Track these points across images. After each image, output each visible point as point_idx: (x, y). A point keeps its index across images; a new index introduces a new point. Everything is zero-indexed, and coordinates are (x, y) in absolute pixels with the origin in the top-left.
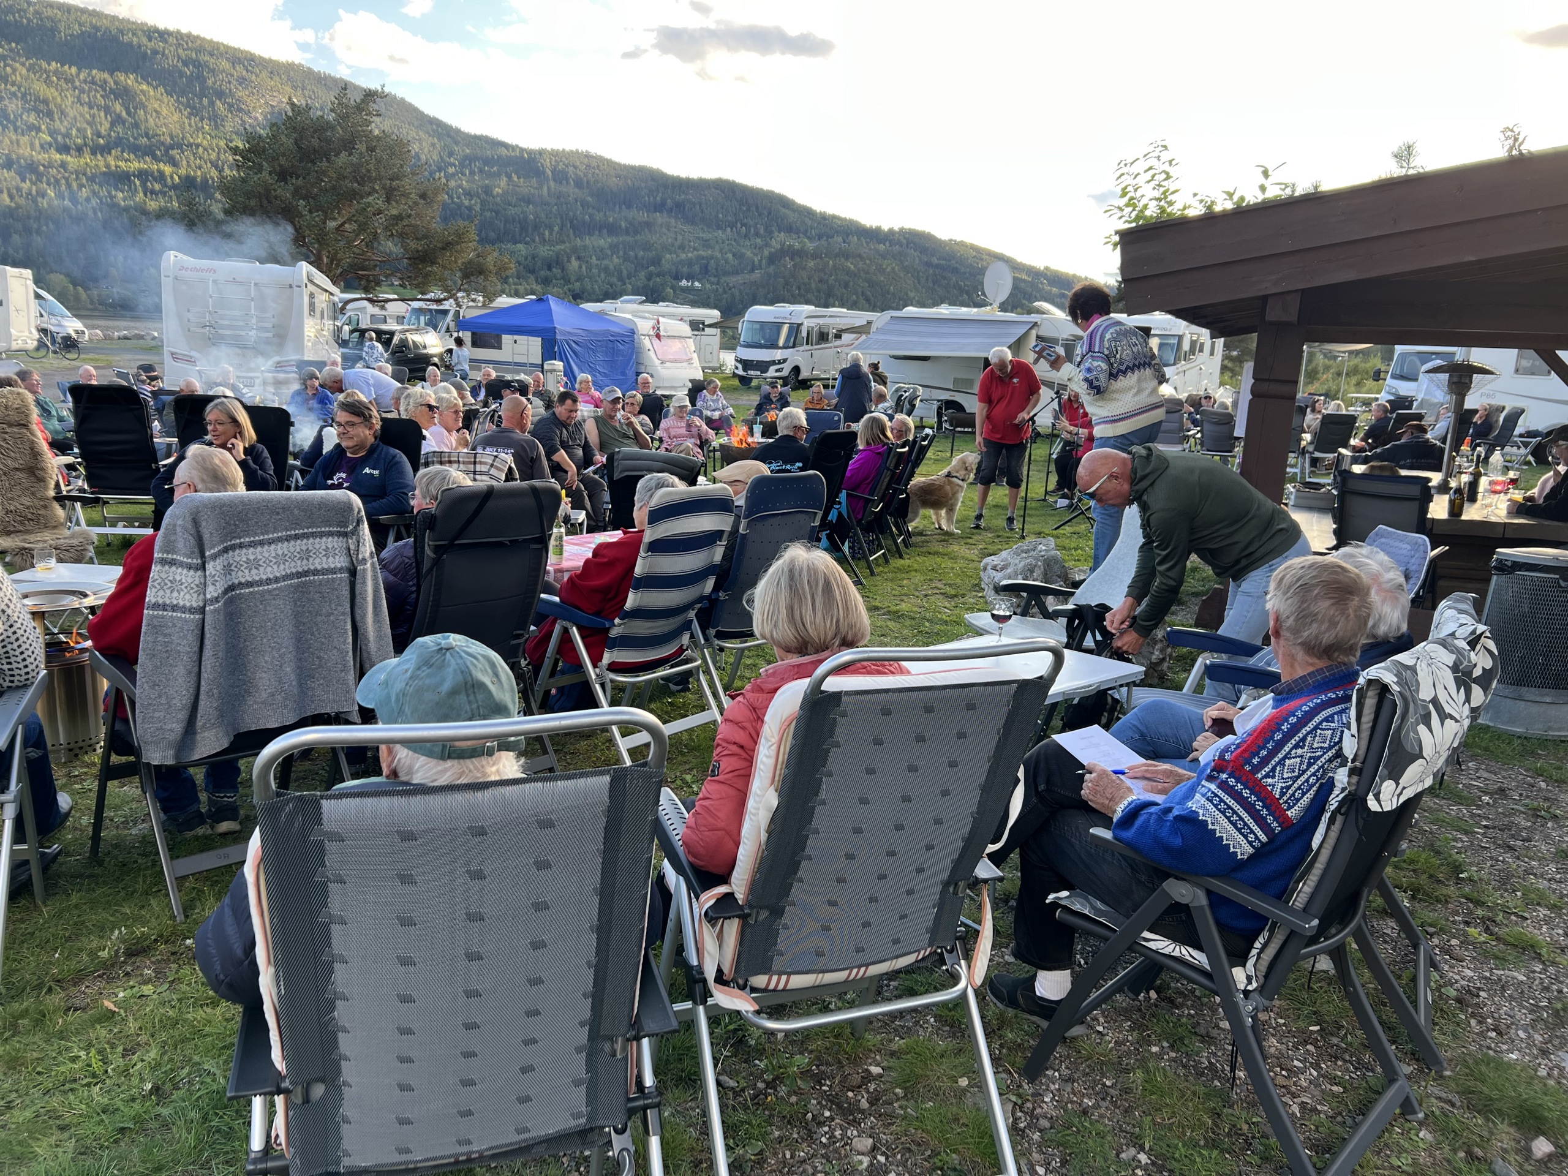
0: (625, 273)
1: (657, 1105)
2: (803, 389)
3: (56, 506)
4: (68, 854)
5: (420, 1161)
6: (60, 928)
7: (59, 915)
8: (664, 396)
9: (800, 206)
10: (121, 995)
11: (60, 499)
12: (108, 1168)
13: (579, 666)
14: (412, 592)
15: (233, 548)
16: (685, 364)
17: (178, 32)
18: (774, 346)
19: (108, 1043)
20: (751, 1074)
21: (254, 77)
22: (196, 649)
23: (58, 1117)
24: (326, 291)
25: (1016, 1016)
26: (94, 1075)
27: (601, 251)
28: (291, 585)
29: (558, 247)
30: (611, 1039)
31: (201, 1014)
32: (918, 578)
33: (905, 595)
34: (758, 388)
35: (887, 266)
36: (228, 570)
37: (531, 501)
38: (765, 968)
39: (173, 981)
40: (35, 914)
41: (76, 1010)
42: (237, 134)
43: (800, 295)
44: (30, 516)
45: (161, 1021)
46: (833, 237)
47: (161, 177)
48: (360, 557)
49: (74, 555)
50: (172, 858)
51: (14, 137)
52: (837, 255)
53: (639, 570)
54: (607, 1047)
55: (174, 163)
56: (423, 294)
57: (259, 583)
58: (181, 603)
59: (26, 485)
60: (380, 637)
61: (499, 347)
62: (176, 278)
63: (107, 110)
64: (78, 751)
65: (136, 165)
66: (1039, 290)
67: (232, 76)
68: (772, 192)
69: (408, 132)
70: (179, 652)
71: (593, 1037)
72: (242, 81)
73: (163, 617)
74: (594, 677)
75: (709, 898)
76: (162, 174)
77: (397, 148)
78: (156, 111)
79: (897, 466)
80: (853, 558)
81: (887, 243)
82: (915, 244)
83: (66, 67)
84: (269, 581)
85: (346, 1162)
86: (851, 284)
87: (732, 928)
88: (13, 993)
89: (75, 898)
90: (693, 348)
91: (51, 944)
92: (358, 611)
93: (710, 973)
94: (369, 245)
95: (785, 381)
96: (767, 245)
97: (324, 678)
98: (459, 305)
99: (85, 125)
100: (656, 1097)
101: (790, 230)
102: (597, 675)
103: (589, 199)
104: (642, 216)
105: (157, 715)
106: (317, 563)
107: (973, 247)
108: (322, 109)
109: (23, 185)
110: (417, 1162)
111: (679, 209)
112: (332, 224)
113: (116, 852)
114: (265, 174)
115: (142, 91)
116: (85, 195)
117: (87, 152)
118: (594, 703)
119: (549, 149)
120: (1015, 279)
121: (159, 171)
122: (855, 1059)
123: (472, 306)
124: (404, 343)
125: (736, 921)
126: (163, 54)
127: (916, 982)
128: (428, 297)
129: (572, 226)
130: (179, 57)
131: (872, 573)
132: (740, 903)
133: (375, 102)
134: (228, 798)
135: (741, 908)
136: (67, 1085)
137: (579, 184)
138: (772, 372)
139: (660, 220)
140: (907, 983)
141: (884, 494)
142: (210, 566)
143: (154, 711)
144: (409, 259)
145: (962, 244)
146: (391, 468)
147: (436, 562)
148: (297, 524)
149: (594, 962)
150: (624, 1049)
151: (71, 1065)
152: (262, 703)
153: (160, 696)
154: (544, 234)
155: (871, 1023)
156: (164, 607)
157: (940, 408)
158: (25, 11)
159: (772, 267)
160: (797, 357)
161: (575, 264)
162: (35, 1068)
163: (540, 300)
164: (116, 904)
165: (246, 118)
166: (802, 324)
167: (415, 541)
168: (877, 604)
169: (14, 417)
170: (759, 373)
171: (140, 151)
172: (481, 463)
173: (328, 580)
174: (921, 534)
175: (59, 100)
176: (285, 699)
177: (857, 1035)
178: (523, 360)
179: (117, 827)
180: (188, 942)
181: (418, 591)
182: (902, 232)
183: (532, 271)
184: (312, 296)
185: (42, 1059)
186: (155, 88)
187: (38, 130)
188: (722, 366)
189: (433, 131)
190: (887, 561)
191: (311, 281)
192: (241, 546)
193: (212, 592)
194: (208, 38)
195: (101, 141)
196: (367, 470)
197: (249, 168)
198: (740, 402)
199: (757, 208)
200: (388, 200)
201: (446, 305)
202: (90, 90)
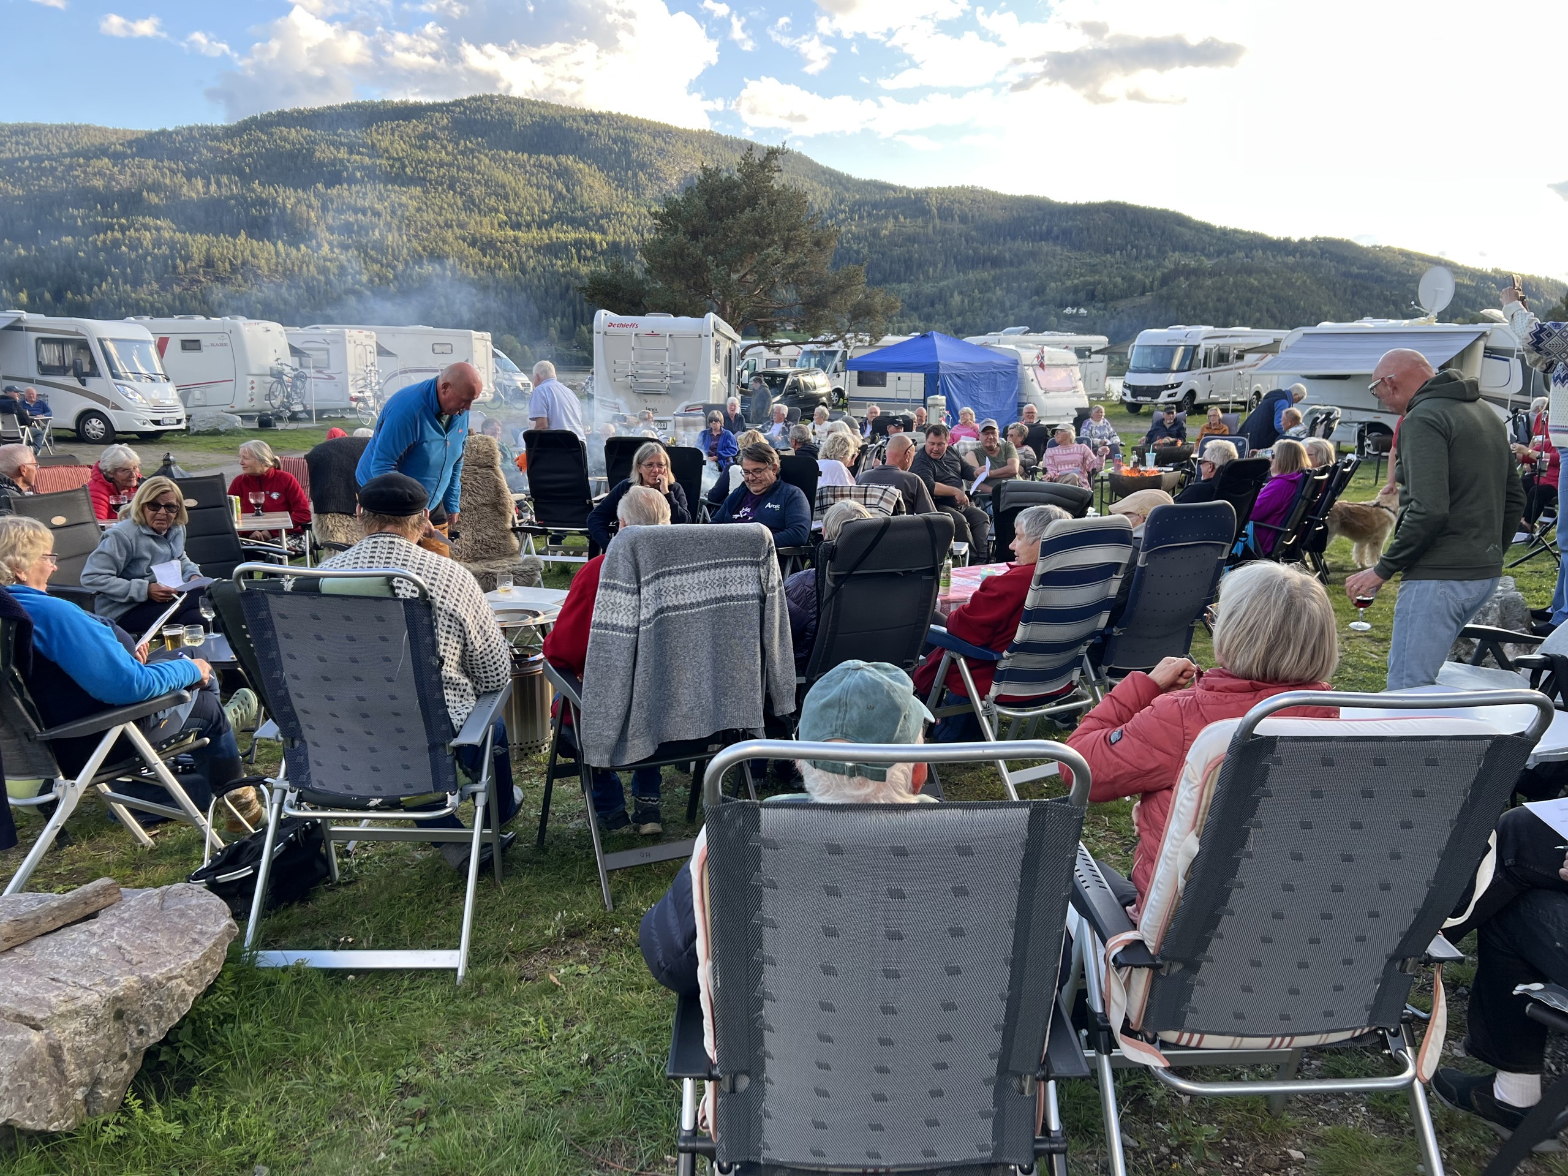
0: (1008, 304)
1: (1064, 1152)
3: (512, 535)
4: (520, 842)
5: (832, 1166)
6: (514, 905)
7: (513, 894)
8: (1049, 426)
10: (562, 971)
11: (514, 530)
12: (552, 1126)
13: (967, 698)
14: (812, 620)
15: (663, 574)
16: (1070, 393)
17: (610, 114)
18: (1167, 370)
19: (553, 1012)
20: (1154, 1136)
21: (671, 147)
22: (630, 665)
23: (513, 1074)
24: (730, 339)
25: (1469, 1119)
26: (541, 1040)
27: (985, 283)
28: (710, 610)
29: (941, 284)
30: (1020, 1076)
31: (627, 997)
34: (1149, 414)
35: (1297, 280)
36: (658, 594)
37: (924, 533)
38: (1177, 1024)
39: (603, 965)
40: (495, 891)
41: (527, 980)
42: (655, 200)
43: (1195, 316)
44: (493, 545)
45: (594, 999)
46: (1234, 252)
47: (592, 245)
48: (770, 585)
49: (524, 578)
50: (605, 853)
51: (478, 219)
52: (1239, 272)
53: (1028, 603)
54: (1015, 1083)
55: (603, 232)
56: (815, 336)
57: (684, 607)
58: (620, 623)
59: (491, 518)
60: (784, 661)
61: (884, 385)
62: (605, 333)
63: (551, 189)
64: (527, 751)
65: (572, 236)
66: (1486, 296)
67: (653, 148)
69: (804, 184)
70: (617, 667)
71: (1003, 1070)
72: (661, 152)
73: (605, 635)
74: (981, 709)
75: (1117, 944)
76: (593, 241)
77: (795, 200)
78: (590, 186)
79: (1314, 496)
81: (1298, 255)
82: (1331, 253)
83: (520, 154)
84: (692, 605)
85: (766, 1154)
86: (1254, 301)
87: (1141, 978)
88: (478, 958)
89: (525, 881)
90: (1079, 376)
91: (508, 919)
92: (766, 635)
93: (1116, 1023)
94: (767, 292)
95: (1179, 406)
96: (1159, 266)
97: (735, 696)
98: (847, 346)
99: (533, 204)
100: (1062, 1143)
101: (1185, 248)
102: (984, 708)
103: (974, 233)
104: (1028, 246)
105: (597, 722)
106: (733, 590)
107: (1403, 253)
108: (728, 170)
109: (484, 259)
110: (830, 1166)
111: (1065, 237)
112: (735, 277)
113: (556, 843)
114: (680, 235)
115: (579, 170)
116: (532, 265)
117: (534, 226)
118: (980, 736)
119: (935, 187)
120: (1457, 285)
121: (590, 239)
122: (1272, 1138)
123: (859, 346)
124: (796, 385)
125: (1146, 971)
126: (597, 135)
127: (1344, 1064)
128: (819, 339)
129: (956, 262)
130: (610, 136)
132: (1151, 951)
133: (776, 159)
134: (650, 801)
135: (1152, 957)
136: (520, 1046)
137: (964, 219)
138: (1163, 397)
139: (1045, 249)
140: (1332, 1064)
141: (1298, 525)
142: (644, 591)
143: (595, 718)
144: (803, 304)
145: (1388, 249)
146: (790, 502)
147: (835, 591)
148: (717, 554)
149: (1007, 995)
150: (1032, 1087)
151: (523, 1028)
152: (683, 716)
153: (600, 706)
154: (928, 272)
155: (1290, 1102)
156: (606, 626)
157: (1361, 432)
158: (489, 109)
159: (1165, 288)
160: (1192, 380)
161: (957, 298)
162: (494, 1028)
163: (924, 336)
164: (557, 889)
165: (663, 185)
166: (1199, 346)
167: (817, 571)
169: (484, 460)
170: (1149, 399)
171: (575, 223)
172: (871, 496)
173: (742, 606)
175: (513, 184)
176: (703, 714)
177: (1274, 1113)
178: (906, 396)
179: (558, 821)
180: (616, 930)
181: (818, 619)
183: (915, 309)
184: (717, 344)
185: (500, 1020)
186: (590, 166)
187: (497, 211)
188: (1108, 392)
191: (717, 330)
192: (670, 573)
193: (645, 614)
194: (634, 116)
195: (546, 217)
196: (769, 505)
197: (667, 230)
198: (1128, 430)
199: (1150, 228)
200: (786, 249)
201: (835, 347)
202: (538, 173)
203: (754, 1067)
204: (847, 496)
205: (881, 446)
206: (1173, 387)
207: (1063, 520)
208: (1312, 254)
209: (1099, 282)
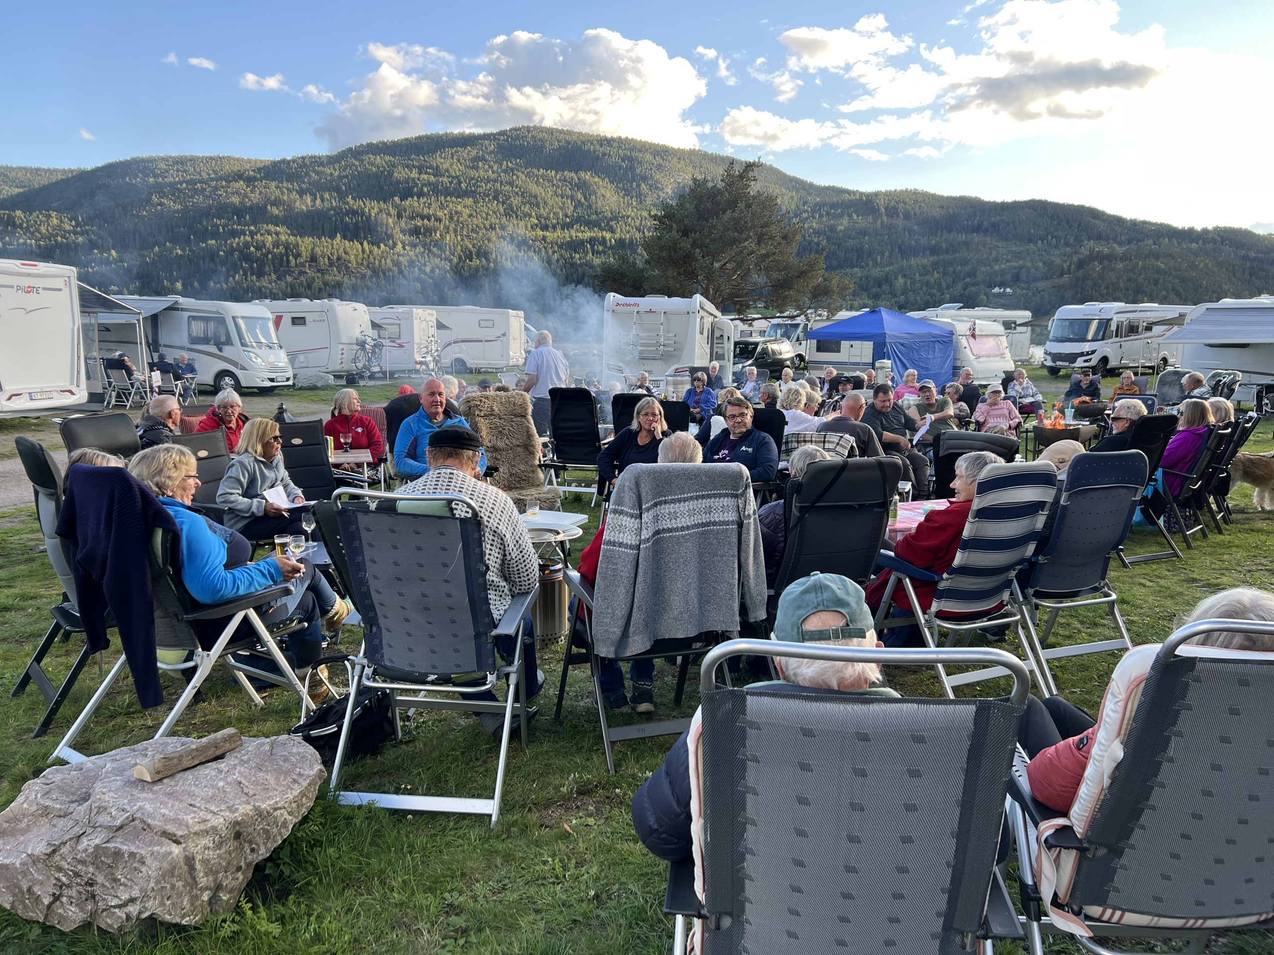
0: (944, 285)
2: (1112, 376)
3: (539, 470)
6: (537, 766)
7: (536, 757)
8: (981, 386)
9: (1110, 216)
10: (574, 821)
11: (540, 466)
12: (565, 948)
13: (911, 613)
14: (781, 542)
15: (660, 503)
16: (998, 358)
17: (620, 138)
18: (1084, 340)
19: (566, 855)
21: (667, 164)
22: (633, 575)
23: (534, 903)
24: (712, 315)
26: (557, 877)
27: (924, 268)
28: (697, 533)
29: (887, 268)
30: (963, 934)
31: (625, 846)
32: (1240, 554)
33: (1227, 569)
35: (1200, 263)
36: (656, 519)
37: (877, 473)
38: (1101, 901)
39: (607, 818)
40: (522, 754)
41: (546, 827)
42: (654, 205)
43: (1108, 294)
44: (524, 478)
45: (600, 846)
46: (1143, 240)
47: (603, 241)
48: (746, 513)
49: (548, 505)
50: (609, 727)
51: (515, 222)
52: (1147, 256)
53: (966, 533)
54: (958, 939)
55: (613, 231)
56: (781, 312)
57: (676, 530)
58: (625, 542)
59: (523, 456)
60: (757, 576)
61: (839, 351)
62: (614, 311)
63: (572, 198)
64: (547, 642)
65: (588, 235)
67: (653, 164)
68: (1082, 207)
69: (774, 190)
70: (622, 576)
71: (948, 927)
72: (659, 167)
73: (613, 551)
74: (923, 622)
75: (1049, 827)
76: (604, 238)
77: (768, 202)
78: (603, 196)
79: (1218, 447)
80: (1169, 531)
81: (1200, 242)
82: (1230, 240)
83: (549, 172)
84: (683, 529)
86: (1161, 281)
87: (1069, 859)
88: (507, 808)
89: (545, 747)
90: (1006, 344)
91: (531, 777)
92: (743, 554)
93: (1047, 895)
94: (743, 277)
95: (1094, 370)
96: (1075, 253)
97: (717, 604)
98: (808, 320)
99: (558, 210)
101: (1099, 238)
102: (926, 621)
103: (916, 227)
104: (962, 237)
105: (605, 620)
106: (716, 517)
108: (713, 180)
109: (520, 254)
111: (994, 229)
112: (717, 265)
113: (570, 717)
114: (674, 232)
115: (595, 182)
116: (556, 258)
117: (559, 228)
118: (923, 643)
119: (883, 190)
121: (602, 237)
123: (818, 320)
124: (765, 351)
125: (1074, 852)
126: (609, 155)
128: (785, 314)
129: (900, 250)
130: (619, 156)
131: (1189, 547)
132: (1079, 836)
133: (753, 171)
134: (646, 686)
135: (1080, 841)
136: (540, 880)
137: (907, 216)
138: (1080, 363)
139: (976, 240)
141: (1203, 472)
142: (644, 516)
143: (604, 617)
144: (772, 286)
146: (762, 446)
147: (800, 519)
148: (704, 488)
149: (953, 863)
150: (973, 944)
151: (542, 866)
152: (674, 619)
153: (608, 608)
154: (876, 259)
156: (614, 544)
157: (1260, 393)
158: (526, 137)
159: (1081, 271)
160: (1106, 348)
161: (901, 280)
162: (520, 864)
163: (873, 312)
164: (571, 755)
165: (661, 194)
166: (1111, 319)
167: (785, 502)
168: (1195, 576)
169: (519, 411)
170: (1067, 364)
171: (591, 224)
172: (829, 442)
173: (723, 530)
174: (1242, 511)
175: (543, 194)
176: (690, 617)
178: (858, 360)
179: (571, 699)
180: (617, 791)
181: (785, 541)
182: (1217, 230)
183: (865, 289)
184: (702, 319)
185: (525, 858)
186: (603, 179)
187: (530, 216)
188: (1031, 358)
189: (793, 187)
190: (1205, 536)
191: (702, 308)
192: (666, 502)
193: (645, 534)
194: (639, 139)
195: (568, 220)
196: (744, 448)
197: (663, 229)
198: (1049, 390)
199: (1068, 221)
200: (759, 243)
201: (798, 320)
202: (563, 185)
203: (736, 909)
204: (808, 441)
205: (837, 401)
206: (1088, 354)
207: (997, 464)
208: (1214, 241)
209: (1023, 267)
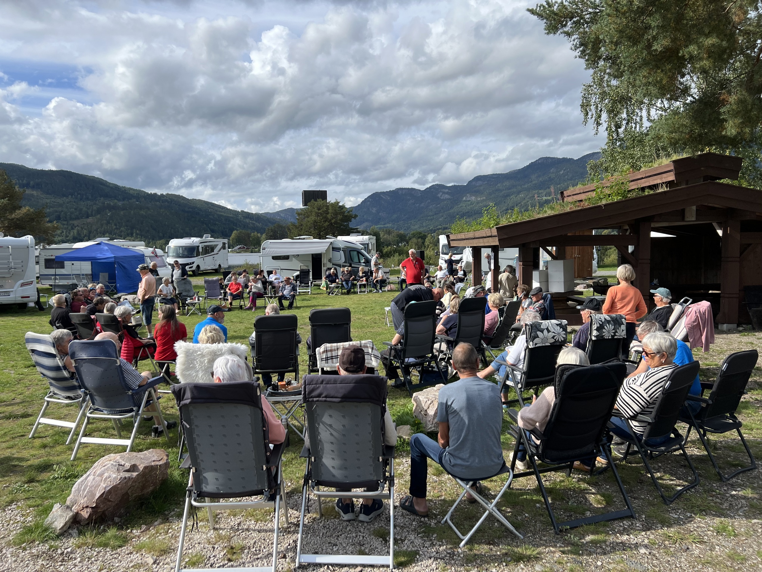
18: (188, 257)
35: (163, 212)
46: (131, 199)
81: (161, 201)
82: (175, 201)
86: (145, 222)
159: (99, 215)
160: (198, 261)
163: (98, 244)
166: (199, 246)
206: (191, 264)
208: (166, 201)
209: (62, 211)
